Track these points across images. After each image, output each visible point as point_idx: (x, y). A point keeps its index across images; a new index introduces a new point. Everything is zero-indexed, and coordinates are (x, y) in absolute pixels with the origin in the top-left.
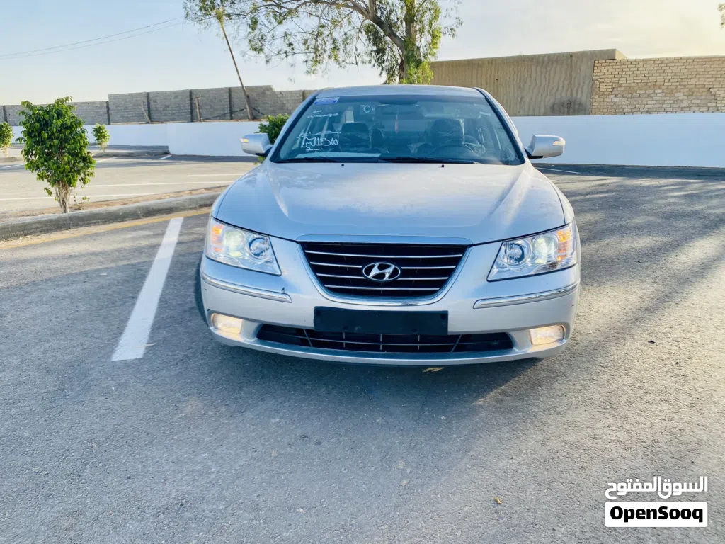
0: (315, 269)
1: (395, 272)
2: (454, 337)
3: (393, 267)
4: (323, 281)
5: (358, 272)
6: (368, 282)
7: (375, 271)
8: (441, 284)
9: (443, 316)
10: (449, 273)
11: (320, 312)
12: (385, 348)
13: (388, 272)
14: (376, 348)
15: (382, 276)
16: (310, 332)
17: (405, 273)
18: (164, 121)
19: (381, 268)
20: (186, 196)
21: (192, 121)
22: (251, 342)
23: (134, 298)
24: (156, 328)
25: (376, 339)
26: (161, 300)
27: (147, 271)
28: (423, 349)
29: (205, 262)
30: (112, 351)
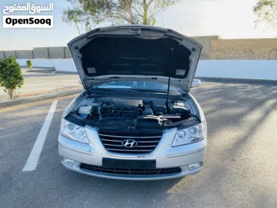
0: (103, 142)
1: (135, 144)
2: (158, 169)
3: (134, 141)
4: (106, 147)
5: (120, 143)
6: (124, 148)
7: (127, 143)
8: (153, 148)
9: (154, 162)
10: (157, 144)
11: (104, 160)
12: (132, 173)
13: (132, 144)
14: (127, 173)
15: (130, 145)
16: (101, 167)
17: (139, 144)
18: (54, 58)
19: (130, 142)
20: (60, 91)
21: (65, 58)
22: (78, 169)
23: (35, 139)
24: (42, 154)
25: (128, 170)
26: (45, 141)
27: (42, 126)
28: (146, 174)
29: (60, 136)
30: (23, 167)
